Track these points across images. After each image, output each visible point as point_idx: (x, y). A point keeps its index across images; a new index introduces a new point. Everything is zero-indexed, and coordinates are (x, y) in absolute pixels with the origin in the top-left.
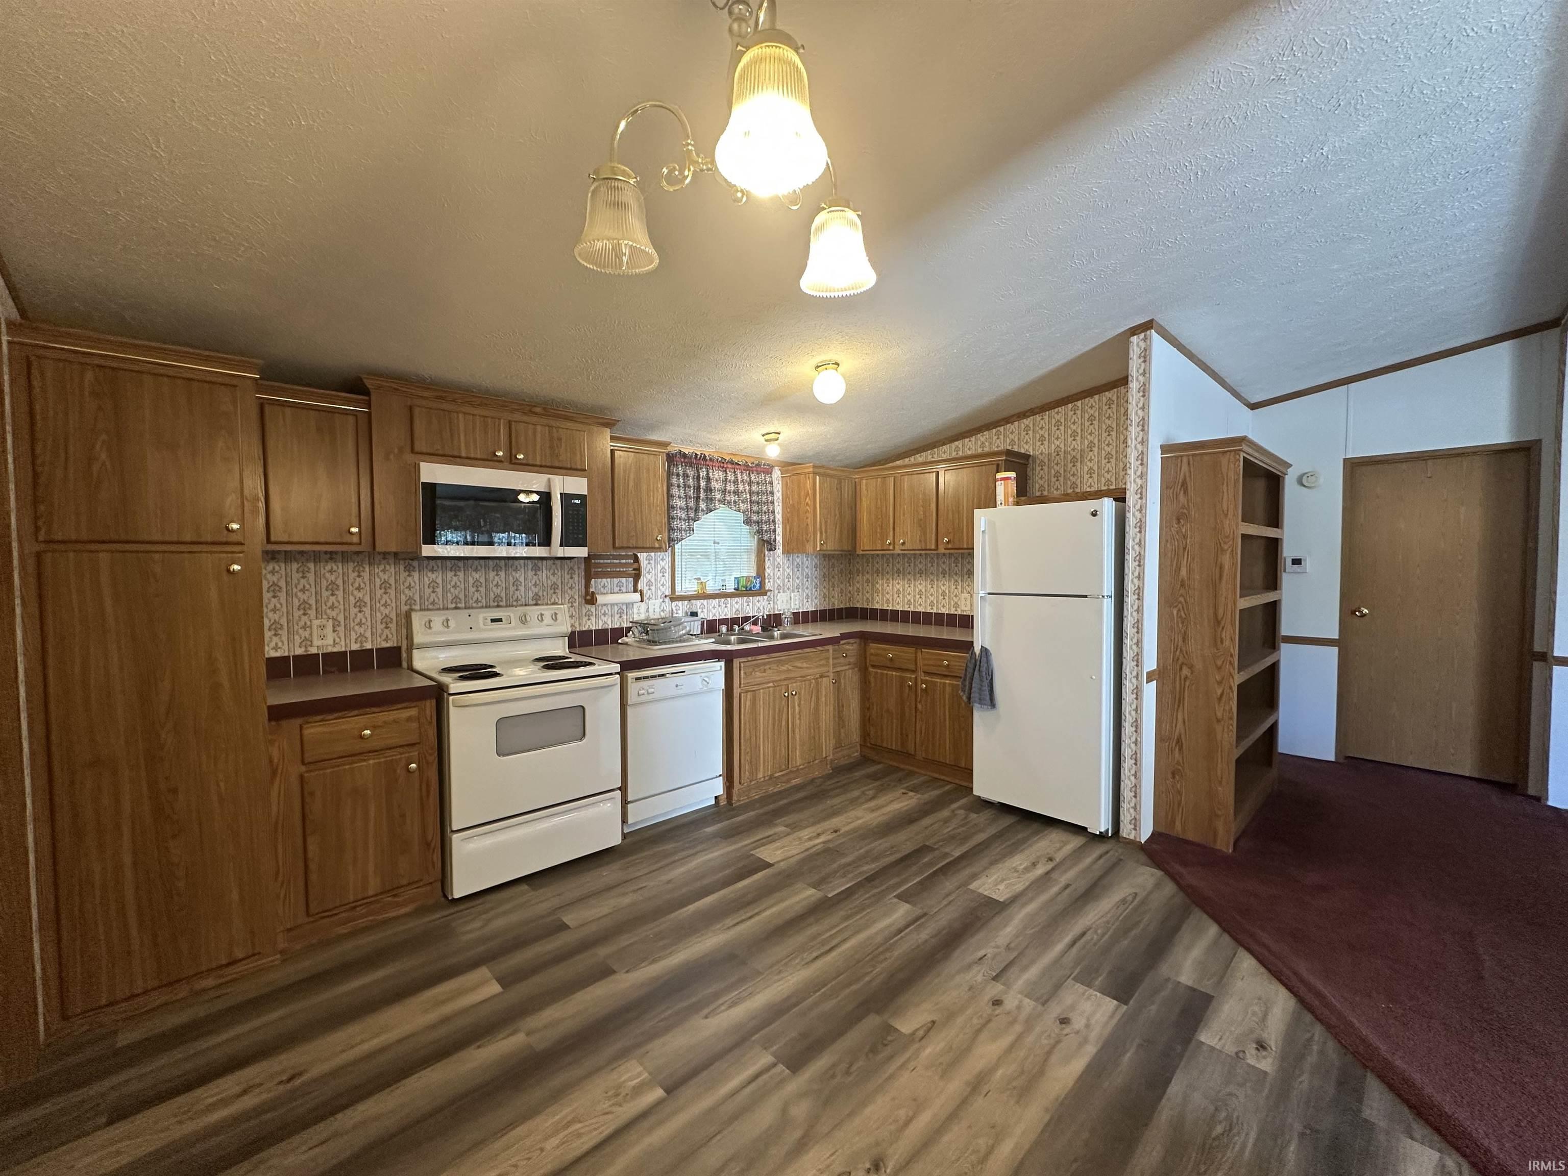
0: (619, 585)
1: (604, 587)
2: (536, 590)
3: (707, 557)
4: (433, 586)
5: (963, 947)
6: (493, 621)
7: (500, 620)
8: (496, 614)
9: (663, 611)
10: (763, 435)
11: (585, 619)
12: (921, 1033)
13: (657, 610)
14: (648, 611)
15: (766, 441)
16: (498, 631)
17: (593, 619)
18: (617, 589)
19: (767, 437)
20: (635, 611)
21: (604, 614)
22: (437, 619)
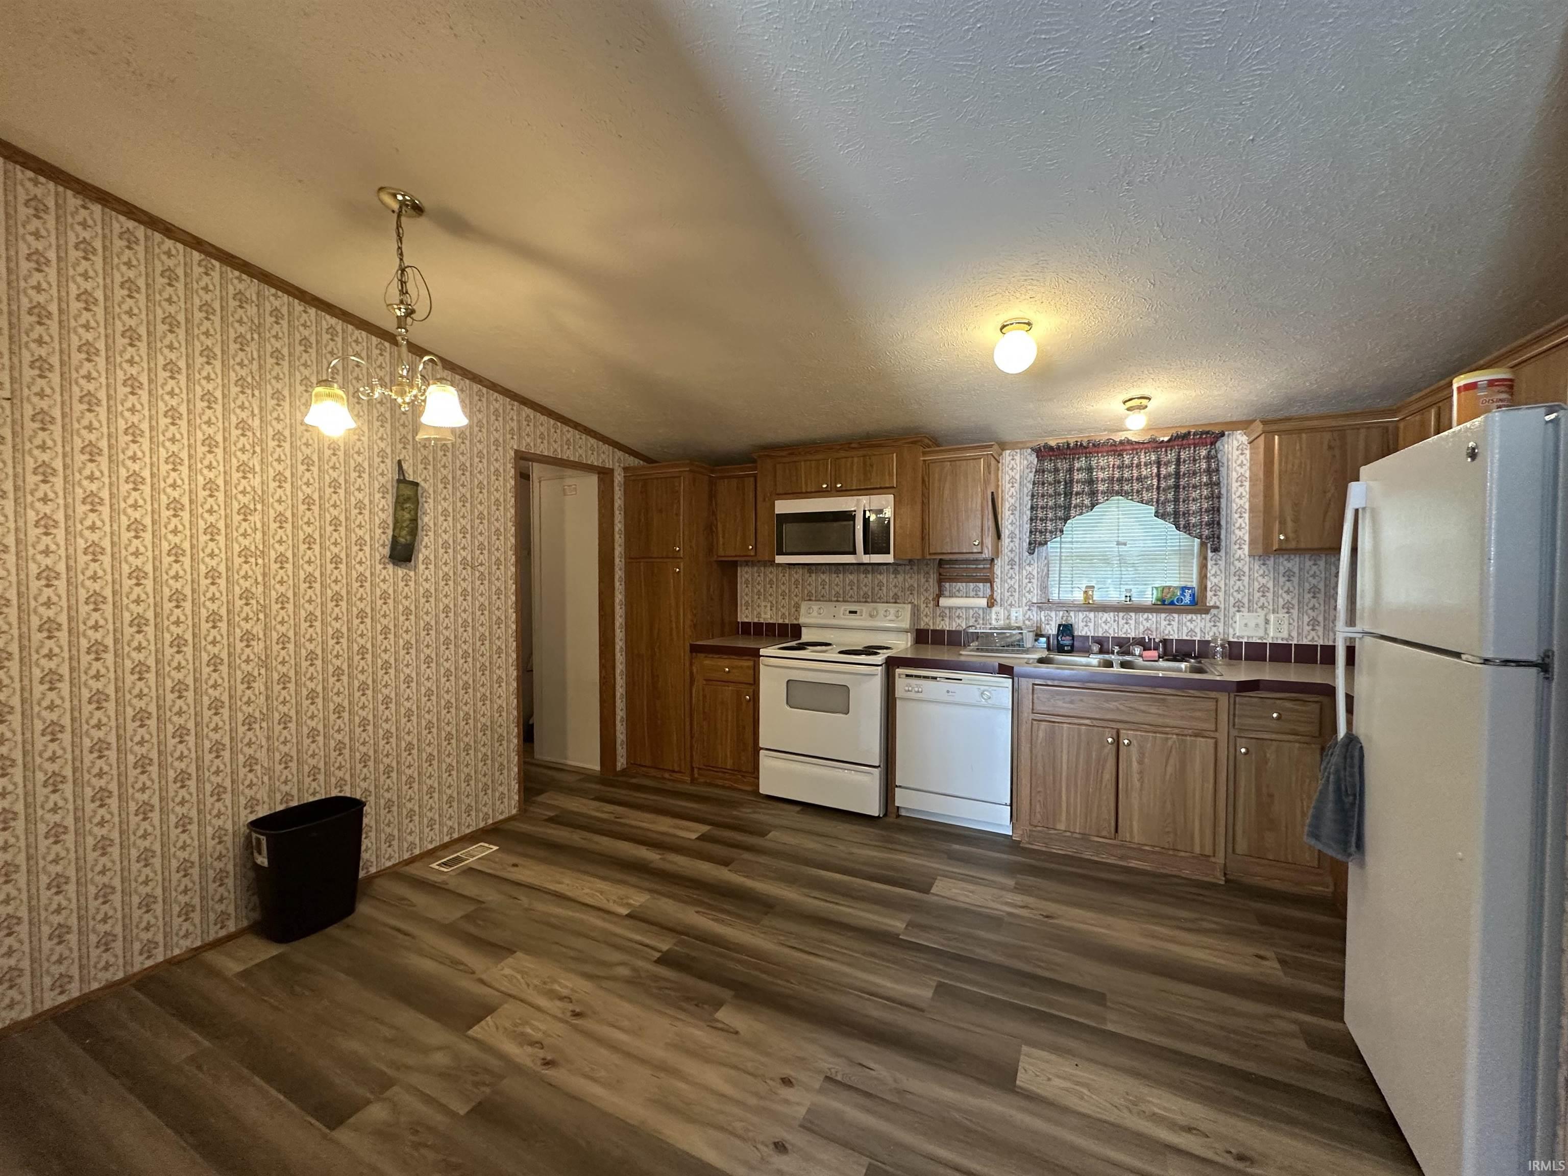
0: (976, 591)
1: (959, 591)
2: (896, 590)
3: (1106, 561)
4: (823, 583)
5: (875, 1048)
6: (851, 612)
7: (855, 612)
8: (853, 608)
9: (1029, 619)
10: (1125, 402)
11: (939, 619)
12: (720, 1025)
13: (1021, 618)
14: (1008, 618)
15: (1128, 409)
16: (854, 621)
17: (947, 620)
18: (972, 594)
19: (1129, 404)
20: (994, 616)
21: (959, 617)
22: (815, 607)
